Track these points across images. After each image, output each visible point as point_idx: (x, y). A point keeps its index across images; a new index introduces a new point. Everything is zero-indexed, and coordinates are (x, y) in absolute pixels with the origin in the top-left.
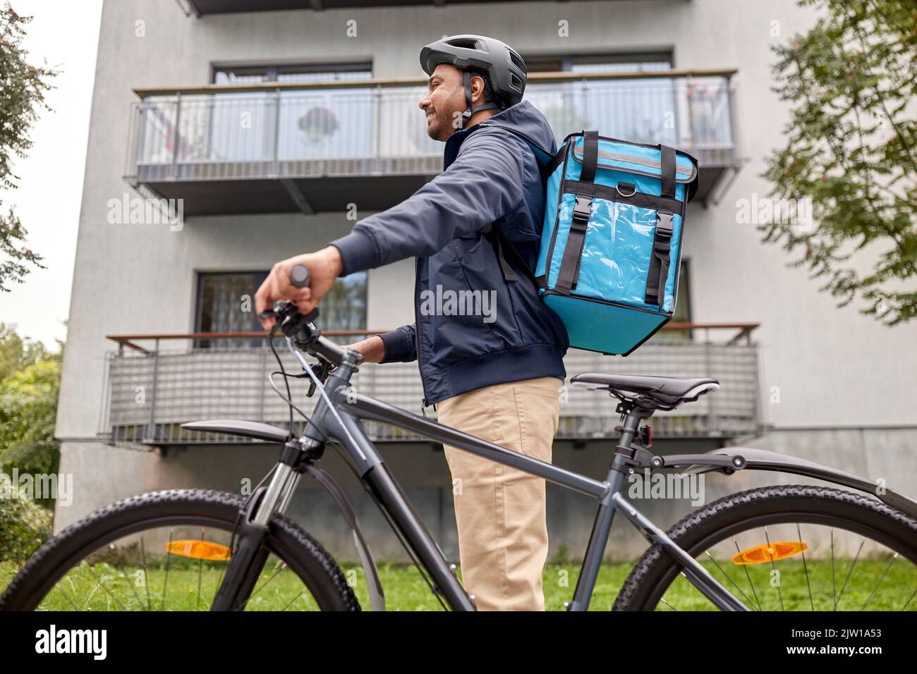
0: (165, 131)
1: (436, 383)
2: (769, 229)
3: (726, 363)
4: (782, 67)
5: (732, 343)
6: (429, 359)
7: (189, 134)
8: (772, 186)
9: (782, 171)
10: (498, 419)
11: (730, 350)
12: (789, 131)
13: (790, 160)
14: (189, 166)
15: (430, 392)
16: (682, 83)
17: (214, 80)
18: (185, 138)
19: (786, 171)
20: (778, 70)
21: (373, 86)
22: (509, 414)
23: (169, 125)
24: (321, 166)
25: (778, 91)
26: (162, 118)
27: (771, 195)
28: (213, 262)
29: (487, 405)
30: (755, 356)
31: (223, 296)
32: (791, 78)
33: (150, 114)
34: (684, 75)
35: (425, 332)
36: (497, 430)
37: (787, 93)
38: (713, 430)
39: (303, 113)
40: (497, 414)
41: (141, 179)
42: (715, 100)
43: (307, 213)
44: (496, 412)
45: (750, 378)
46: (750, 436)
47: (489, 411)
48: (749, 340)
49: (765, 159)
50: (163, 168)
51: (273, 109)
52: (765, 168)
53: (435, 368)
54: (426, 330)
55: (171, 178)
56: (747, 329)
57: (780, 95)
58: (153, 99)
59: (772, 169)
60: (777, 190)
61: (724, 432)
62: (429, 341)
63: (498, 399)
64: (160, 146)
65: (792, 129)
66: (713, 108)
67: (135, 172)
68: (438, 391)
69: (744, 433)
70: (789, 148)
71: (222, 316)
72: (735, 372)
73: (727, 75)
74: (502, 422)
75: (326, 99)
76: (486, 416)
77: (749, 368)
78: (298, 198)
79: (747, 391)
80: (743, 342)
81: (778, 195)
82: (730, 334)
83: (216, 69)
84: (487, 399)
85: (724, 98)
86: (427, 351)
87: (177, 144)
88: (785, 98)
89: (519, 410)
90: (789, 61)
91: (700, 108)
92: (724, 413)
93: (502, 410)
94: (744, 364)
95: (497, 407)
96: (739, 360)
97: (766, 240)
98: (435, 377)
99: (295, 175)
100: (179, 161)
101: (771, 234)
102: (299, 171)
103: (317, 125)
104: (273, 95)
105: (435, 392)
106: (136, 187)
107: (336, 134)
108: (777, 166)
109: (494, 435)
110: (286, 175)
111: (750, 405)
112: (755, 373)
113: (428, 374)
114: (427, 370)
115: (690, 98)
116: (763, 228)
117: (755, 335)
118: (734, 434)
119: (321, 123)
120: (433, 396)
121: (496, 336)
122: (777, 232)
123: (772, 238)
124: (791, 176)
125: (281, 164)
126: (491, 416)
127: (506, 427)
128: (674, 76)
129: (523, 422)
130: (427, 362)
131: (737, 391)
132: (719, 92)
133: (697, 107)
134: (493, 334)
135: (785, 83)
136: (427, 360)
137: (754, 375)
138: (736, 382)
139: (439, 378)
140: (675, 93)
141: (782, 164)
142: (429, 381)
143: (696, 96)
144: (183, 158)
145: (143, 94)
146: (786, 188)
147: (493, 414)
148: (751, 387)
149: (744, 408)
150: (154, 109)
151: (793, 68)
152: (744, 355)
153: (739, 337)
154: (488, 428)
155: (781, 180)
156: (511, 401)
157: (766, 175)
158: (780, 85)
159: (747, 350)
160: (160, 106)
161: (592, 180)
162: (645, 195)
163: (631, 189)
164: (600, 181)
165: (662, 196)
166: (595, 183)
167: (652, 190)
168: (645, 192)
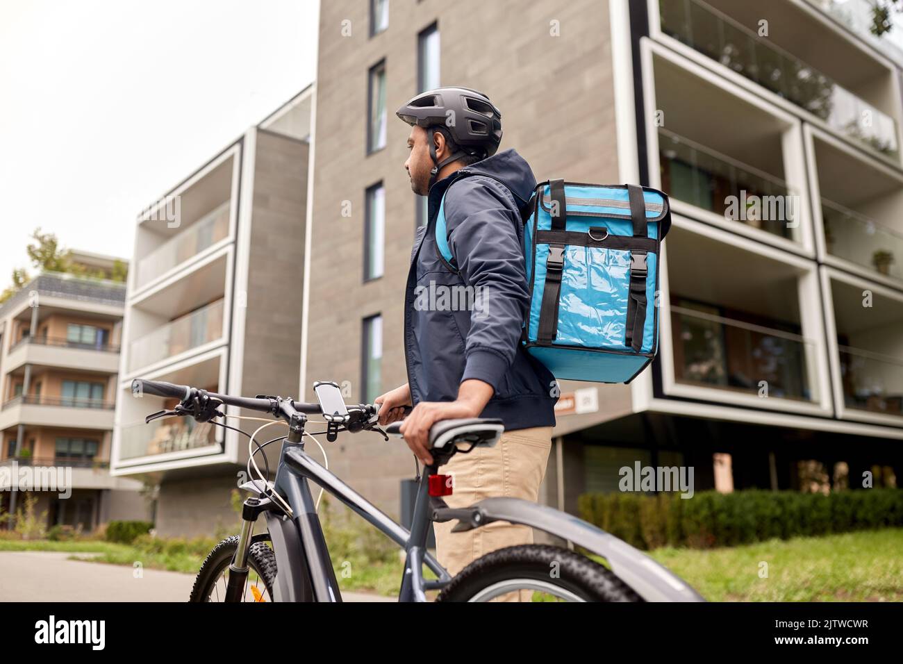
40: (482, 461)
44: (481, 459)
47: (475, 458)
76: (471, 462)
89: (505, 459)
93: (487, 458)
95: (482, 455)
126: (476, 464)
129: (507, 471)
147: (478, 461)
156: (498, 450)
161: (564, 227)
162: (617, 236)
163: (603, 232)
164: (571, 227)
165: (634, 236)
166: (567, 230)
167: (626, 231)
168: (617, 234)
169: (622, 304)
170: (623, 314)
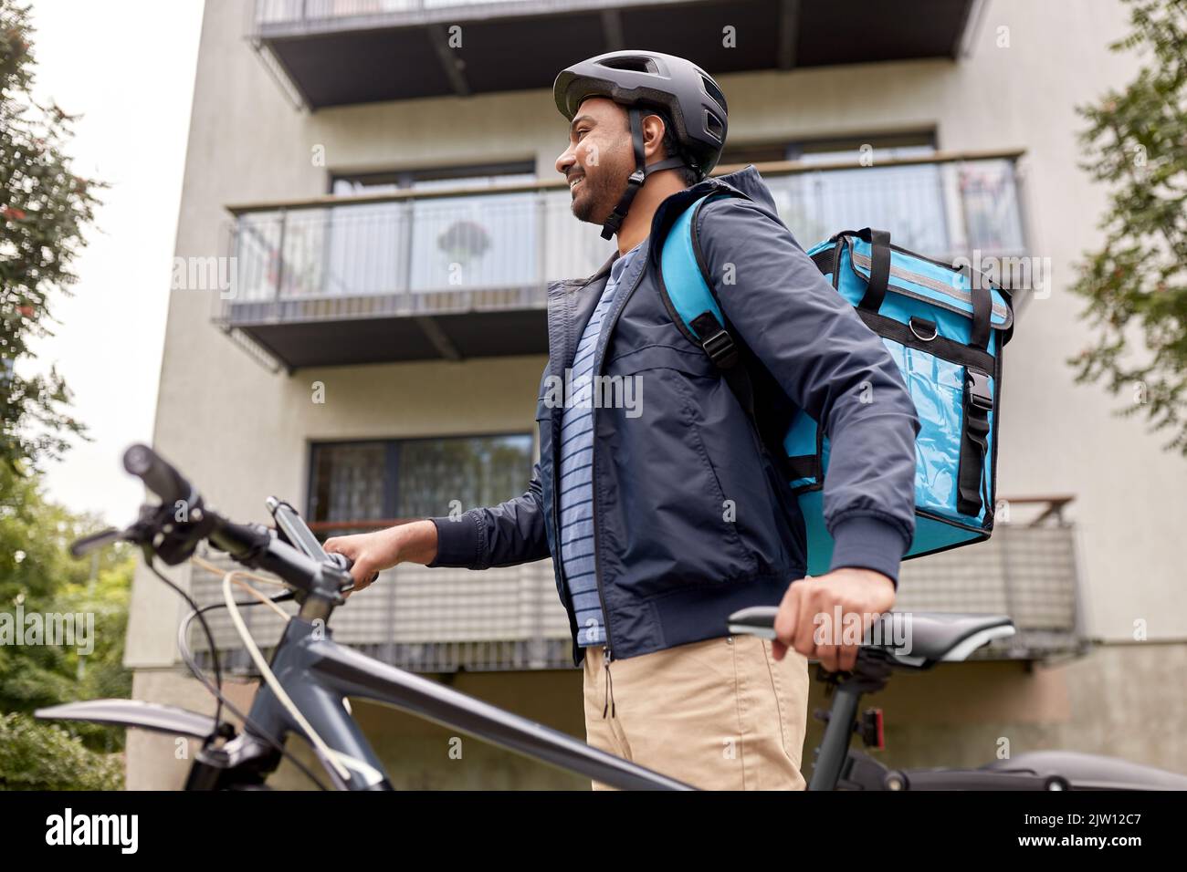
0: (266, 256)
1: (632, 622)
2: (1084, 364)
3: (1029, 553)
4: (1093, 135)
5: (1036, 524)
6: (614, 576)
7: (296, 259)
8: (1084, 303)
9: (1099, 281)
10: (745, 695)
11: (1035, 534)
12: (1107, 225)
13: (1110, 267)
14: (295, 303)
15: (621, 637)
16: (950, 172)
17: (331, 190)
18: (292, 267)
19: (1103, 281)
20: (1087, 140)
21: (535, 190)
22: (759, 687)
23: (270, 249)
24: (467, 298)
25: (1088, 168)
26: (262, 240)
27: (1085, 315)
28: (332, 428)
29: (724, 671)
30: (1070, 541)
31: (345, 473)
32: (1106, 150)
33: (246, 237)
34: (952, 160)
35: (608, 528)
36: (745, 715)
37: (1103, 170)
38: (1017, 647)
39: (443, 228)
40: (742, 686)
41: (235, 321)
42: (997, 192)
43: (451, 360)
44: (741, 682)
45: (1065, 572)
46: (1069, 655)
47: (729, 681)
48: (1060, 519)
49: (1074, 267)
50: (262, 307)
51: (405, 225)
52: (1074, 278)
53: (628, 595)
54: (609, 524)
55: (272, 319)
56: (1057, 505)
57: (1093, 174)
58: (252, 218)
59: (1085, 279)
60: (1093, 308)
61: (1032, 650)
62: (616, 544)
63: (741, 660)
64: (259, 278)
65: (1111, 220)
66: (996, 203)
67: (226, 313)
68: (636, 636)
69: (1060, 651)
70: (1108, 249)
71: (343, 499)
72: (1044, 565)
73: (1013, 158)
74: (751, 701)
75: (474, 210)
76: (722, 690)
77: (1063, 559)
78: (439, 340)
79: (1062, 592)
80: (1052, 522)
81: (1094, 316)
82: (1035, 511)
83: (335, 176)
84: (723, 659)
85: (1010, 189)
86: (612, 563)
87: (281, 273)
88: (1100, 177)
89: (775, 679)
90: (1101, 127)
91: (978, 204)
92: (1030, 622)
93: (749, 679)
94: (1055, 553)
95: (741, 675)
96: (1049, 547)
97: (1082, 378)
98: (629, 611)
99: (433, 310)
100: (285, 296)
101: (1087, 370)
102: (439, 305)
103: (463, 243)
104: (406, 206)
105: (629, 637)
106: (228, 332)
107: (488, 255)
108: (1092, 277)
109: (741, 724)
110: (423, 310)
111: (1067, 612)
112: (1072, 566)
113: (617, 604)
114: (614, 597)
115: (963, 191)
116: (1075, 363)
117: (1069, 512)
118: (1046, 653)
119: (468, 241)
120: (626, 646)
121: (747, 550)
122: (1096, 367)
123: (1089, 378)
124: (1112, 288)
125: (415, 297)
126: (733, 691)
127: (757, 709)
128: (939, 162)
129: (782, 700)
130: (611, 582)
131: (1046, 591)
132: (1002, 182)
133: (974, 203)
134: (742, 546)
135: (1099, 157)
136: (610, 578)
137: (1070, 567)
138: (1046, 578)
139: (636, 612)
140: (941, 184)
141: (1098, 271)
142: (618, 617)
143: (970, 188)
144: (290, 292)
145: (238, 212)
146: (1106, 306)
147: (735, 686)
148: (1067, 586)
149: (1058, 615)
150: (253, 231)
151: (1108, 136)
152: (1054, 541)
153: (1046, 515)
154: (728, 712)
155: (1098, 295)
156: (761, 664)
157: (1077, 288)
158: (1092, 160)
159: (1059, 534)
160: (259, 226)
161: (877, 308)
162: (948, 340)
163: (929, 329)
164: (886, 311)
165: (971, 346)
166: (880, 313)
167: (958, 335)
168: (948, 337)
169: (953, 446)
170: (953, 463)
